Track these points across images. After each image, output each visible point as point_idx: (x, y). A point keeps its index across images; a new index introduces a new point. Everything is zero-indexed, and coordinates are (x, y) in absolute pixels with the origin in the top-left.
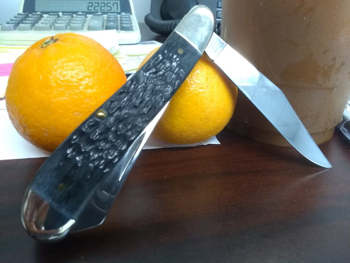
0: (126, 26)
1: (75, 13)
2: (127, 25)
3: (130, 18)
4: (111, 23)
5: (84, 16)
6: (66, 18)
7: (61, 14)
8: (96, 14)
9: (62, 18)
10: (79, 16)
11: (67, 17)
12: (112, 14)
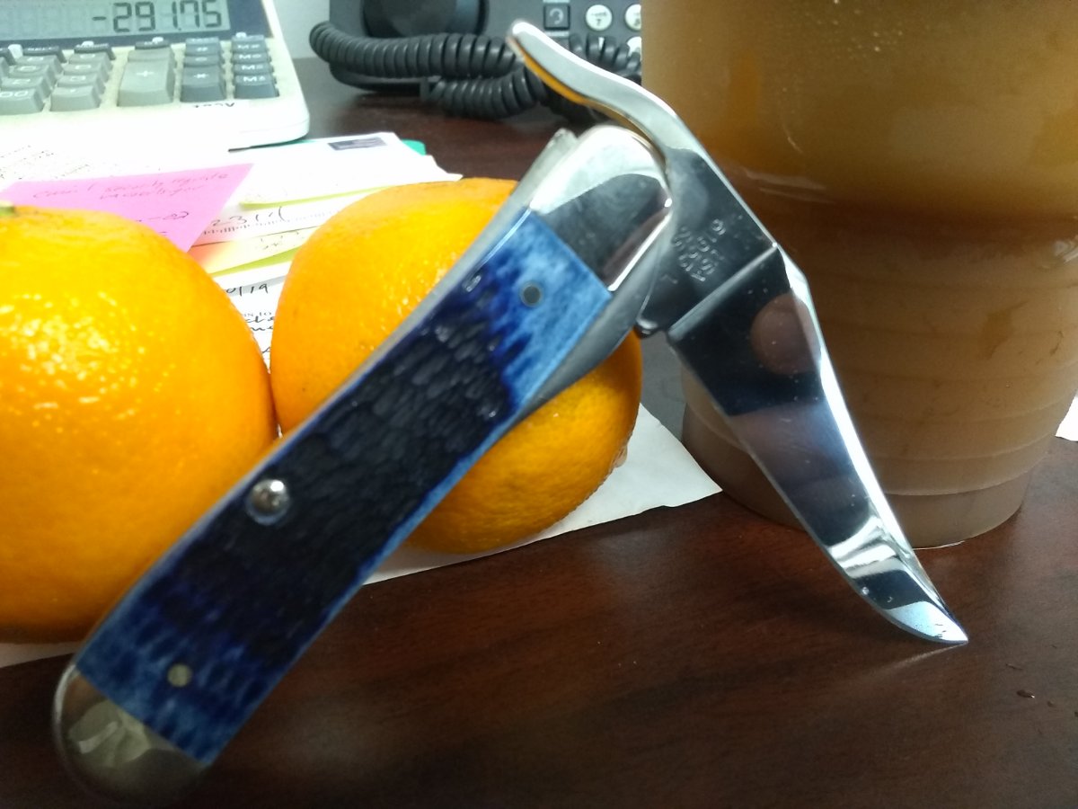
0: (253, 81)
1: (70, 43)
2: (255, 78)
3: (266, 50)
4: (199, 76)
5: (103, 56)
6: (34, 68)
7: (16, 50)
8: (146, 43)
9: (22, 69)
10: (83, 56)
11: (38, 64)
12: (200, 41)
